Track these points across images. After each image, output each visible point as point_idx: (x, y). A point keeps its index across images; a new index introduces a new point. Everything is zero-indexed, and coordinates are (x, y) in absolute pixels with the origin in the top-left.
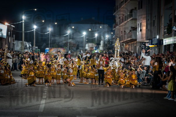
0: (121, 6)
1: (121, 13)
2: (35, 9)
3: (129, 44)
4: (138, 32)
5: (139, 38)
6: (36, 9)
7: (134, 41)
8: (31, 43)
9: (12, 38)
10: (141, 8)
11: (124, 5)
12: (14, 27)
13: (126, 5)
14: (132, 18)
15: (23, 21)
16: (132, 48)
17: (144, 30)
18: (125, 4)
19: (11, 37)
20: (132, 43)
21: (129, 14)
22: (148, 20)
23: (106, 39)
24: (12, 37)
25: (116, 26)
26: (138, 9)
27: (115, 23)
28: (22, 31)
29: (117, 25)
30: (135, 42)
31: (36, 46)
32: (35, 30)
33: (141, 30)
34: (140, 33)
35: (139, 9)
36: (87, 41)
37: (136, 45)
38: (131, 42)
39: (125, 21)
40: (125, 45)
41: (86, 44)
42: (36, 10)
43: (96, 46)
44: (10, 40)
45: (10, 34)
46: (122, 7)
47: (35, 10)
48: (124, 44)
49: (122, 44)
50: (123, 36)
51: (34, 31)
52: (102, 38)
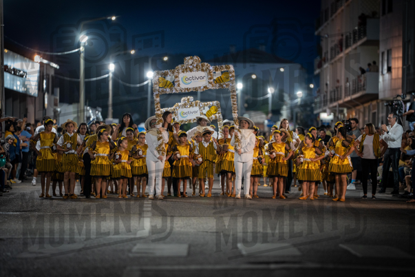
0: (336, 10)
1: (336, 27)
2: (112, 16)
3: (358, 108)
4: (380, 73)
5: (384, 91)
6: (115, 16)
7: (372, 100)
8: (100, 109)
9: (53, 97)
10: (390, 10)
11: (343, 7)
12: (58, 67)
13: (348, 5)
14: (364, 39)
15: (82, 49)
16: (367, 119)
17: (398, 68)
18: (346, 4)
19: (48, 93)
20: (366, 105)
21: (356, 28)
22: (409, 41)
23: (296, 101)
24: (53, 93)
25: (323, 62)
26: (381, 14)
27: (321, 55)
28: (78, 77)
29: (325, 60)
30: (374, 103)
31: (114, 117)
32: (111, 75)
33: (389, 69)
34: (387, 76)
35: (384, 13)
36: (246, 105)
37: (376, 111)
38: (363, 103)
39: (347, 47)
40: (348, 113)
41: (244, 114)
42: (114, 18)
43: (271, 117)
44: (46, 102)
45: (47, 84)
46: (339, 11)
47: (111, 20)
48: (345, 111)
49: (341, 109)
50: (341, 89)
51: (108, 77)
52: (286, 98)
